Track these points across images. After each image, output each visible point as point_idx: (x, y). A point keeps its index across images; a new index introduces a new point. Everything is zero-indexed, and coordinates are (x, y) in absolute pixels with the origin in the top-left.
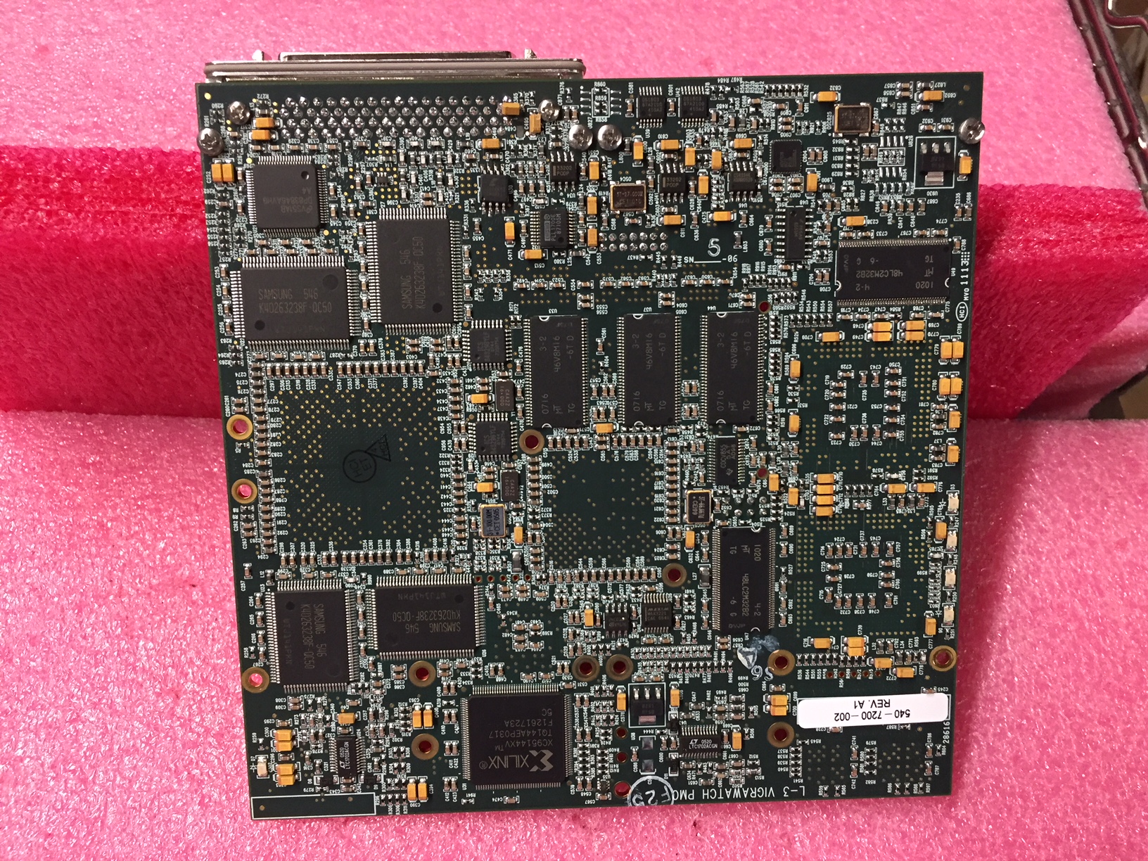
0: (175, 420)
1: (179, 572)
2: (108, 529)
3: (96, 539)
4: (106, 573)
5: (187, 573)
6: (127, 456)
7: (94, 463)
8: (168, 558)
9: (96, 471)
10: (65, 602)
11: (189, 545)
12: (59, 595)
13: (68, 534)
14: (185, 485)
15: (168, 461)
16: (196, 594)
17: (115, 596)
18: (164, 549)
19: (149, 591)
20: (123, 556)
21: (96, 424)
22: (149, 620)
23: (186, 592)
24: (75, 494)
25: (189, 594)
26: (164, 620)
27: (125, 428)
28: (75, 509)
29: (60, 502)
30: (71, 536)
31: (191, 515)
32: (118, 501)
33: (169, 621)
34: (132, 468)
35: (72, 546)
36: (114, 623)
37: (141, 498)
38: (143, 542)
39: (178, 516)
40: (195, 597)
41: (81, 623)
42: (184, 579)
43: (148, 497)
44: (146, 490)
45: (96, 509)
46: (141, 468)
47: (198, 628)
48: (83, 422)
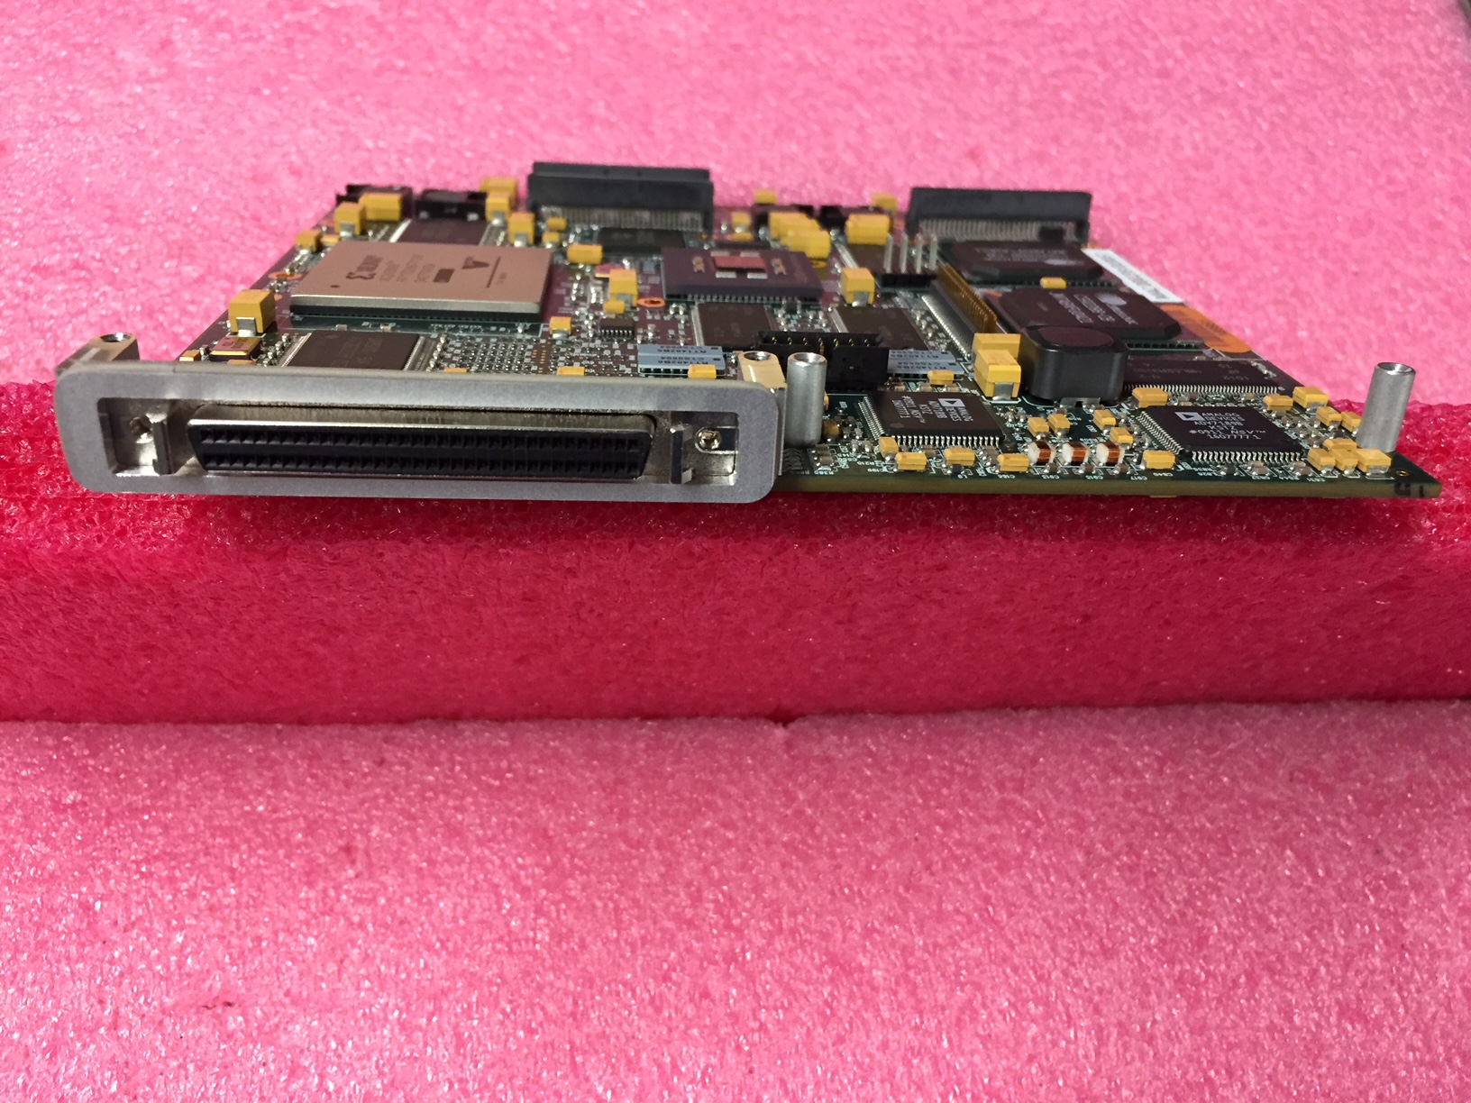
0: (198, 729)
1: (207, 984)
2: (95, 913)
3: (78, 932)
4: (93, 990)
5: (219, 985)
6: (125, 791)
7: (74, 805)
8: (189, 961)
9: (76, 816)
10: (30, 1041)
11: (222, 938)
12: (20, 1028)
13: (36, 924)
14: (213, 836)
15: (187, 797)
16: (234, 1021)
17: (108, 1029)
18: (183, 946)
19: (159, 1017)
20: (120, 959)
21: (77, 739)
22: (161, 1066)
23: (217, 1017)
24: (45, 856)
25: (222, 1022)
26: (182, 1066)
27: (120, 743)
28: (44, 881)
29: (22, 870)
30: (39, 926)
31: (224, 885)
32: (111, 867)
33: (191, 1067)
34: (134, 811)
35: (42, 945)
36: (108, 1074)
37: (147, 861)
38: (149, 933)
39: (205, 888)
40: (232, 1026)
41: (56, 1075)
42: (215, 994)
43: (157, 858)
44: (154, 847)
45: (79, 881)
46: (146, 810)
47: (237, 1079)
48: (58, 737)
